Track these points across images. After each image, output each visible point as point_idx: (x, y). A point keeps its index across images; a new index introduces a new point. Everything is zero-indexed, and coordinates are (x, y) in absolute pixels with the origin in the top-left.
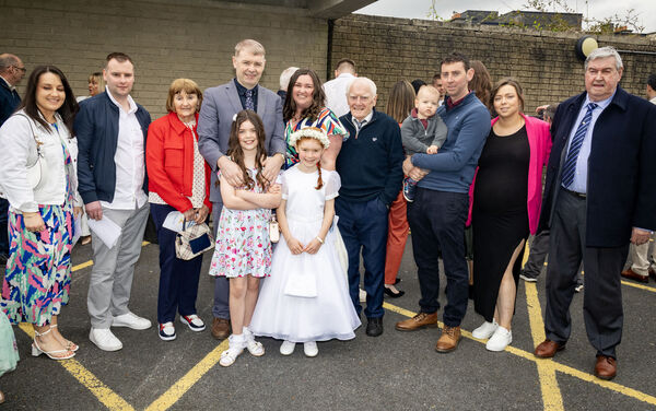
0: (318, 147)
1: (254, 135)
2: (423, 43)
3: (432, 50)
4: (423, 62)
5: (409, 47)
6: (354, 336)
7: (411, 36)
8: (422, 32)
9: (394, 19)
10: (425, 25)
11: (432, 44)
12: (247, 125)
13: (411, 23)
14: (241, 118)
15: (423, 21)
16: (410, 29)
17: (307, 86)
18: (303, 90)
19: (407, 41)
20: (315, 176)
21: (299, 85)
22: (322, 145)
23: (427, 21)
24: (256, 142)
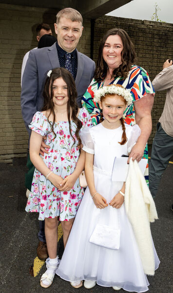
0: (122, 103)
1: (65, 92)
2: (150, 36)
3: (155, 40)
4: (150, 48)
5: (141, 39)
6: (148, 289)
7: (143, 31)
8: (149, 29)
9: (132, 20)
10: (151, 24)
11: (155, 37)
12: (60, 82)
13: (143, 22)
14: (55, 75)
15: (150, 22)
16: (143, 26)
17: (116, 46)
18: (111, 50)
19: (140, 34)
20: (119, 131)
21: (109, 46)
22: (125, 102)
23: (153, 22)
24: (66, 99)
